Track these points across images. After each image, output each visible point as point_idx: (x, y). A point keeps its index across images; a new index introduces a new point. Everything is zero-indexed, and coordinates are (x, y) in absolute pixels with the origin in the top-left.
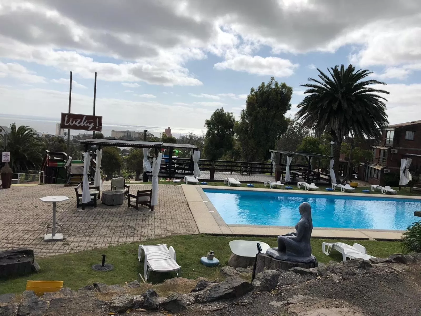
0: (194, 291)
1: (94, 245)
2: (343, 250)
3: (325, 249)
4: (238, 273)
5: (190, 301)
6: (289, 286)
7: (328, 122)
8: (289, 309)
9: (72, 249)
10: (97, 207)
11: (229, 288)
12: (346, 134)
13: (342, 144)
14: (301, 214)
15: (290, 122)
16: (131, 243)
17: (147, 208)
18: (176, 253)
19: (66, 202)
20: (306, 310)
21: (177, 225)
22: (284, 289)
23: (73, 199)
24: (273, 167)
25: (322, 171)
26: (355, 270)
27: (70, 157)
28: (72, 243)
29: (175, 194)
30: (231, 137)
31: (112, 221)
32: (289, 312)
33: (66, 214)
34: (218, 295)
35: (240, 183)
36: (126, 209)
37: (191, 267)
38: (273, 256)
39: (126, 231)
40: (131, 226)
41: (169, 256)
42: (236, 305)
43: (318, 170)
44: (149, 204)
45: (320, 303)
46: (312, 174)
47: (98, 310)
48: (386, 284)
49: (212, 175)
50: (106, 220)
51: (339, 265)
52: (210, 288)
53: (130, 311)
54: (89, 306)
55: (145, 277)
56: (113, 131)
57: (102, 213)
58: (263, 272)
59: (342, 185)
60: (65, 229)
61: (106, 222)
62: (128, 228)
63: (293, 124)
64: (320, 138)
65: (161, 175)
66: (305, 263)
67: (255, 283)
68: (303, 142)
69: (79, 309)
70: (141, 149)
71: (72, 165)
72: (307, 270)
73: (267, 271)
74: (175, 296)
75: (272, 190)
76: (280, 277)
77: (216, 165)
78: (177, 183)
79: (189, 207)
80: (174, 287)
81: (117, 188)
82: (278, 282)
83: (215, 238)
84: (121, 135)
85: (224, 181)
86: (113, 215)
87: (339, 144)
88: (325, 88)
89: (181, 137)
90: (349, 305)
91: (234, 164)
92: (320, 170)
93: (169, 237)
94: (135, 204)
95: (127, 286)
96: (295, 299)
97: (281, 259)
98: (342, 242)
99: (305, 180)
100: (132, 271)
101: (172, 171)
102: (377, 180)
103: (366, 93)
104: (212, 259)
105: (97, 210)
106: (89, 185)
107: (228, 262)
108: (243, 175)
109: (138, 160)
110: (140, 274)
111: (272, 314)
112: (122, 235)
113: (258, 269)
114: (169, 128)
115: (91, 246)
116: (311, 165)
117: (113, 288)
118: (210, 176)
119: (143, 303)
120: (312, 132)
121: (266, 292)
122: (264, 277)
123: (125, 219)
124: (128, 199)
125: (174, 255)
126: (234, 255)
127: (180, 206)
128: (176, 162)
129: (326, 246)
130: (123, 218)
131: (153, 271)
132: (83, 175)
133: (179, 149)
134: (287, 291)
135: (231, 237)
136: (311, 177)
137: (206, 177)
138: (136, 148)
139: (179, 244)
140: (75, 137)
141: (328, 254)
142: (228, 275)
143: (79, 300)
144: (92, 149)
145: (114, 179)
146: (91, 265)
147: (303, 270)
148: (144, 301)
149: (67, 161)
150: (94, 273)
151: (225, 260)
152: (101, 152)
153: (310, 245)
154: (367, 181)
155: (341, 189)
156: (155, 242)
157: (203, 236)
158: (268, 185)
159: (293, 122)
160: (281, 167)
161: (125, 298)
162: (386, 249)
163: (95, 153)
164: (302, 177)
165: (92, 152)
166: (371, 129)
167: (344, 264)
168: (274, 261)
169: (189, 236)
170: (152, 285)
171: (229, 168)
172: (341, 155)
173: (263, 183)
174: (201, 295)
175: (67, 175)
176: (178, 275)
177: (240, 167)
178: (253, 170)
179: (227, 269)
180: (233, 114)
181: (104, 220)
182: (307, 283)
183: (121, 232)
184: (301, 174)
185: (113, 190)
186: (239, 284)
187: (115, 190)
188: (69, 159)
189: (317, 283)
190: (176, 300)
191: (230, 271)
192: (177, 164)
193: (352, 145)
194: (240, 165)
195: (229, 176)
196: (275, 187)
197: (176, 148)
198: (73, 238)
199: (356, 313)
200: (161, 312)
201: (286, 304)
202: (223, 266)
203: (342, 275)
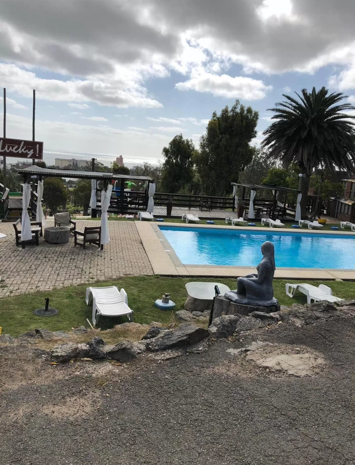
0: (145, 338)
1: (36, 287)
2: (308, 291)
3: (289, 290)
4: (194, 317)
5: (141, 350)
6: (248, 331)
7: (296, 151)
8: (247, 356)
9: (11, 292)
10: (39, 246)
11: (182, 335)
12: (316, 165)
13: (311, 176)
14: (263, 254)
15: (255, 151)
16: (78, 285)
17: (96, 247)
18: (128, 295)
19: (4, 240)
20: (265, 357)
21: (130, 265)
22: (242, 336)
23: (12, 236)
24: (236, 202)
25: (288, 206)
26: (319, 314)
27: (7, 189)
28: (11, 285)
29: (128, 232)
30: (189, 168)
31: (56, 261)
32: (247, 359)
33: (4, 253)
34: (171, 343)
35: (199, 220)
36: (72, 247)
37: (144, 311)
38: (232, 299)
39: (72, 272)
40: (77, 266)
41: (120, 299)
42: (190, 353)
43: (285, 205)
44: (98, 242)
45: (280, 350)
46: (278, 210)
47: (38, 359)
48: (350, 328)
49: (169, 211)
50: (49, 260)
51: (302, 309)
52: (163, 335)
53: (74, 361)
54: (29, 355)
55: (93, 322)
56: (57, 159)
57: (46, 252)
58: (220, 317)
59: (309, 222)
60: (4, 270)
61: (50, 262)
62: (74, 268)
63: (259, 154)
64: (287, 169)
65: (112, 210)
66: (266, 306)
67: (211, 329)
68: (269, 174)
69: (17, 359)
70: (89, 180)
71: (10, 197)
72: (268, 315)
73: (223, 316)
74: (124, 344)
75: (233, 227)
76: (239, 322)
77: (173, 200)
78: (129, 219)
79: (143, 245)
80: (125, 333)
81: (61, 224)
82: (236, 328)
83: (171, 279)
84: (66, 164)
85: (181, 217)
86: (57, 254)
87: (308, 176)
88: (295, 113)
89: (135, 167)
90: (310, 350)
91: (193, 199)
92: (287, 205)
93: (120, 278)
94: (82, 243)
95: (73, 332)
96: (253, 346)
97: (240, 302)
98: (307, 283)
99: (269, 216)
100: (79, 316)
101: (124, 205)
102: (347, 216)
103: (339, 120)
104: (167, 302)
105: (39, 249)
106: (31, 220)
107: (185, 305)
108: (202, 210)
109: (86, 192)
110: (87, 319)
111: (229, 362)
112: (67, 277)
113: (216, 313)
114: (121, 156)
115: (32, 289)
116: (277, 199)
117: (57, 335)
118: (166, 212)
119: (89, 352)
120: (278, 164)
121: (223, 338)
122: (221, 322)
123: (71, 259)
124: (74, 237)
125: (126, 298)
126: (190, 298)
127: (133, 244)
128: (129, 195)
129: (290, 287)
130: (69, 259)
131: (102, 315)
132: (22, 209)
133: (133, 180)
134: (246, 337)
135: (188, 279)
136: (276, 213)
137: (163, 213)
138: (83, 179)
139: (131, 286)
140: (14, 166)
141: (291, 296)
142: (183, 319)
143: (17, 349)
144: (32, 180)
145: (57, 214)
146: (33, 309)
147: (263, 314)
148: (90, 350)
149: (4, 193)
150: (37, 317)
151: (181, 304)
152: (42, 184)
153: (272, 287)
154: (337, 217)
155: (309, 226)
156: (104, 284)
157: (158, 278)
158: (229, 221)
159: (258, 152)
160: (245, 201)
161: (68, 347)
162: (352, 290)
163: (36, 184)
164: (267, 213)
165: (32, 183)
166: (343, 160)
167: (307, 307)
168: (233, 304)
169: (142, 278)
170: (101, 330)
171: (187, 203)
172: (310, 188)
173: (224, 219)
174: (153, 343)
175: (5, 210)
176: (129, 319)
177: (199, 201)
178: (213, 205)
179: (182, 313)
180: (193, 142)
181: (47, 260)
182: (267, 329)
183: (66, 273)
184: (266, 209)
185: (57, 227)
186: (193, 331)
187: (60, 226)
188: (6, 191)
189: (278, 329)
190: (125, 348)
191: (185, 316)
192: (130, 197)
193: (322, 178)
194: (199, 200)
195: (187, 212)
196: (237, 224)
197: (128, 180)
198: (12, 279)
199: (317, 358)
200: (108, 362)
201: (244, 351)
202: (178, 310)
203: (305, 320)
